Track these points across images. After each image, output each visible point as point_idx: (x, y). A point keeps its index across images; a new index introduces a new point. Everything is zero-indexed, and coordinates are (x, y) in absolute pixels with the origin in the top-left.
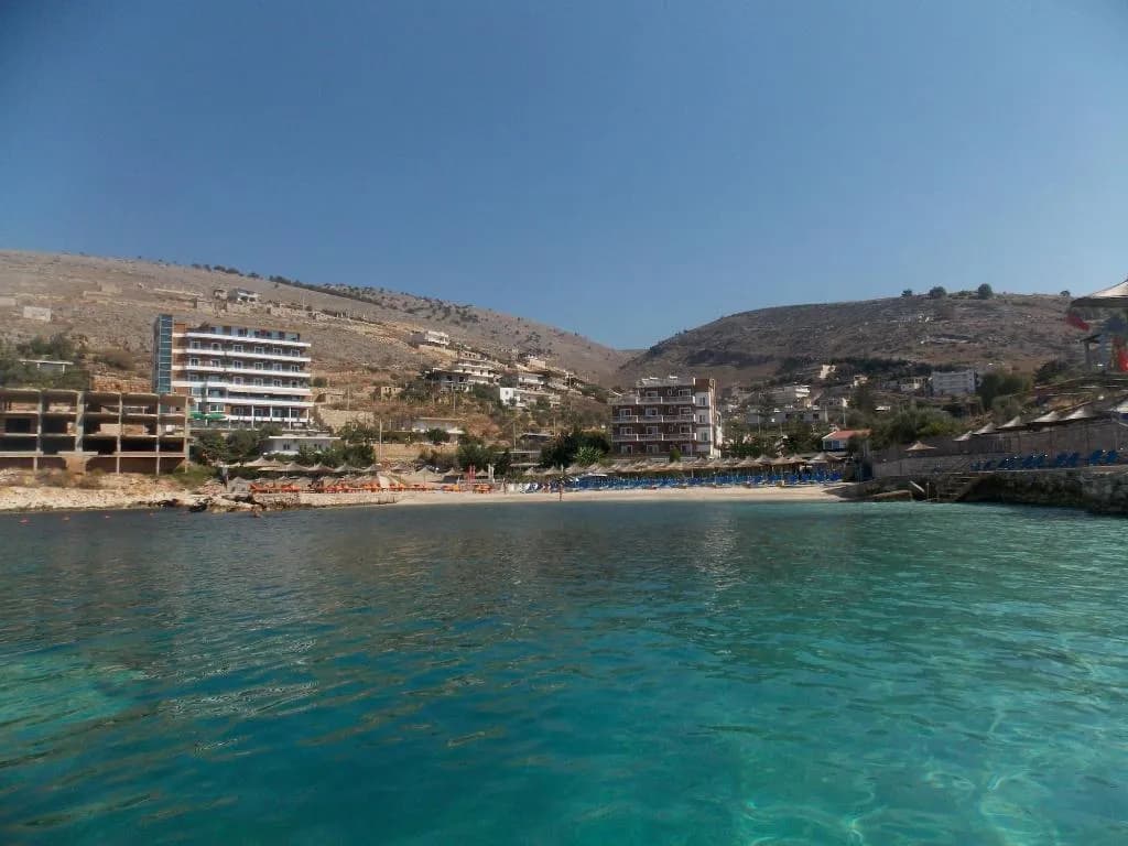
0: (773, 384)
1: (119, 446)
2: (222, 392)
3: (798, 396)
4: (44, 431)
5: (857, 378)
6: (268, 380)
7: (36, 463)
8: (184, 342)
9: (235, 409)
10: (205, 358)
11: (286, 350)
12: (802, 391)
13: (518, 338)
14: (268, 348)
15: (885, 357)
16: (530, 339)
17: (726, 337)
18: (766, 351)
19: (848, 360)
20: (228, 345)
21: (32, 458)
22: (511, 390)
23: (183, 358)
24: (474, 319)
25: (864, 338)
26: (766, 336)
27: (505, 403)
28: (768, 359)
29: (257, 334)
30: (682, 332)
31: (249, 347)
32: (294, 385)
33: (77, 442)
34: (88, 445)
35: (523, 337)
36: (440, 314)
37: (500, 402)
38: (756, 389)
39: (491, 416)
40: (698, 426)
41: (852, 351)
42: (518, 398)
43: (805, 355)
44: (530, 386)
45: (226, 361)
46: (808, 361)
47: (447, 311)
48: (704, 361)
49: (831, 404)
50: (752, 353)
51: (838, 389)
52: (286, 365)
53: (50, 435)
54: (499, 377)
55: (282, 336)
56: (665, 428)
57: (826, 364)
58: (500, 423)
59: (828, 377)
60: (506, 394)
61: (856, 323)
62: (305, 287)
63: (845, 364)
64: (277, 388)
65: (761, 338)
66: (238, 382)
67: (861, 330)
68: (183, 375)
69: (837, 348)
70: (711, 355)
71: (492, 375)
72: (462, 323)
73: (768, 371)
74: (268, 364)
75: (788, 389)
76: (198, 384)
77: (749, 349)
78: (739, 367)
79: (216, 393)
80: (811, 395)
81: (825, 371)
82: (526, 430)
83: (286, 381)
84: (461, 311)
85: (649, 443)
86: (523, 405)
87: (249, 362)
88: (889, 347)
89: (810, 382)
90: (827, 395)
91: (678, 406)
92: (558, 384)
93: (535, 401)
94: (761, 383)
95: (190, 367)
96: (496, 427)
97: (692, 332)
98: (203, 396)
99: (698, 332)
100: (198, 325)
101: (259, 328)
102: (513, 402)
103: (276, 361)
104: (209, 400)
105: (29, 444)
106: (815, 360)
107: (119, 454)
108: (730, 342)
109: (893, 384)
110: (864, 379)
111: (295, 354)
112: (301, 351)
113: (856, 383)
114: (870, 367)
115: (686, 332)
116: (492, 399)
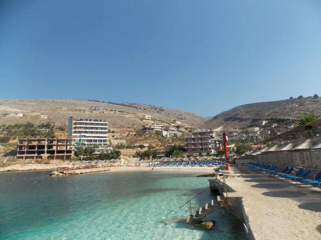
0: (249, 127)
1: (56, 152)
2: (85, 136)
3: (255, 130)
4: (37, 149)
5: (274, 125)
6: (97, 133)
7: (35, 157)
8: (76, 124)
9: (88, 141)
10: (81, 127)
11: (102, 124)
12: (257, 129)
13: (175, 115)
14: (97, 124)
15: (282, 118)
16: (179, 115)
17: (236, 113)
18: (247, 117)
19: (272, 119)
20: (86, 124)
21: (34, 156)
22: (166, 132)
23: (75, 128)
24: (163, 110)
25: (276, 112)
26: (248, 112)
27: (164, 136)
28: (248, 119)
29: (94, 121)
30: (223, 112)
31: (92, 124)
32: (104, 133)
33: (45, 152)
34: (48, 152)
35: (177, 115)
36: (154, 109)
37: (163, 135)
38: (244, 128)
39: (159, 140)
40: (211, 143)
41: (273, 116)
42: (168, 134)
43: (259, 117)
44: (173, 130)
45: (86, 128)
46: (260, 120)
47: (156, 108)
48: (229, 120)
49: (265, 132)
50: (243, 117)
51: (268, 128)
52: (102, 128)
53: (39, 150)
54: (164, 128)
55: (101, 121)
56: (201, 144)
57: (265, 120)
58: (161, 142)
59: (265, 125)
60: (165, 133)
61: (275, 107)
62: (116, 104)
63: (270, 120)
64: (99, 135)
65: (246, 113)
66: (89, 133)
67: (276, 110)
68: (75, 132)
69: (268, 115)
70: (231, 118)
71: (162, 128)
72: (160, 112)
73: (248, 123)
74: (97, 128)
75: (252, 128)
76: (79, 135)
77: (243, 116)
78: (239, 122)
79: (84, 137)
80: (260, 130)
81: (264, 123)
82: (169, 144)
83: (102, 133)
84: (160, 108)
85: (196, 148)
86: (170, 136)
87: (92, 128)
88: (284, 115)
89: (259, 126)
90: (264, 130)
91: (205, 138)
92: (182, 129)
93: (173, 135)
94: (245, 126)
95: (77, 130)
96: (160, 143)
97: (226, 112)
98: (80, 138)
99: (228, 112)
100: (79, 119)
101: (95, 119)
102: (167, 135)
103: (99, 128)
104: (81, 139)
105: (34, 152)
106: (262, 119)
107: (56, 154)
108: (237, 114)
109: (285, 126)
110: (276, 125)
111: (104, 125)
112: (106, 124)
113: (273, 126)
114: (278, 121)
115: (224, 112)
116: (160, 135)
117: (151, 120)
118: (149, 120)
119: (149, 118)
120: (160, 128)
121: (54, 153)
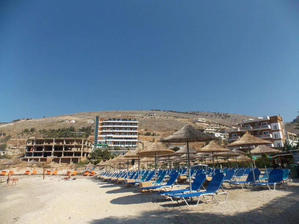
2: (112, 138)
6: (126, 133)
8: (102, 124)
9: (115, 143)
10: (108, 128)
11: (131, 124)
14: (126, 124)
20: (114, 124)
21: (39, 159)
22: (220, 134)
23: (102, 129)
24: (229, 117)
29: (123, 120)
31: (120, 124)
32: (134, 134)
33: (52, 153)
34: (55, 154)
36: (218, 116)
45: (114, 128)
47: (220, 115)
52: (131, 129)
54: (219, 130)
55: (130, 120)
60: (217, 135)
64: (126, 136)
66: (117, 135)
68: (102, 133)
72: (225, 118)
74: (126, 129)
76: (105, 136)
79: (110, 138)
83: (131, 133)
84: (225, 115)
87: (120, 128)
91: (262, 131)
95: (104, 131)
98: (106, 139)
100: (108, 119)
101: (123, 118)
103: (128, 128)
104: (107, 140)
107: (63, 157)
111: (134, 125)
112: (136, 124)
117: (205, 123)
118: (202, 122)
119: (204, 120)
120: (213, 130)
121: (62, 155)
